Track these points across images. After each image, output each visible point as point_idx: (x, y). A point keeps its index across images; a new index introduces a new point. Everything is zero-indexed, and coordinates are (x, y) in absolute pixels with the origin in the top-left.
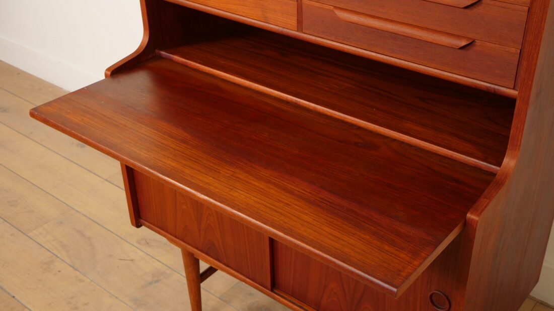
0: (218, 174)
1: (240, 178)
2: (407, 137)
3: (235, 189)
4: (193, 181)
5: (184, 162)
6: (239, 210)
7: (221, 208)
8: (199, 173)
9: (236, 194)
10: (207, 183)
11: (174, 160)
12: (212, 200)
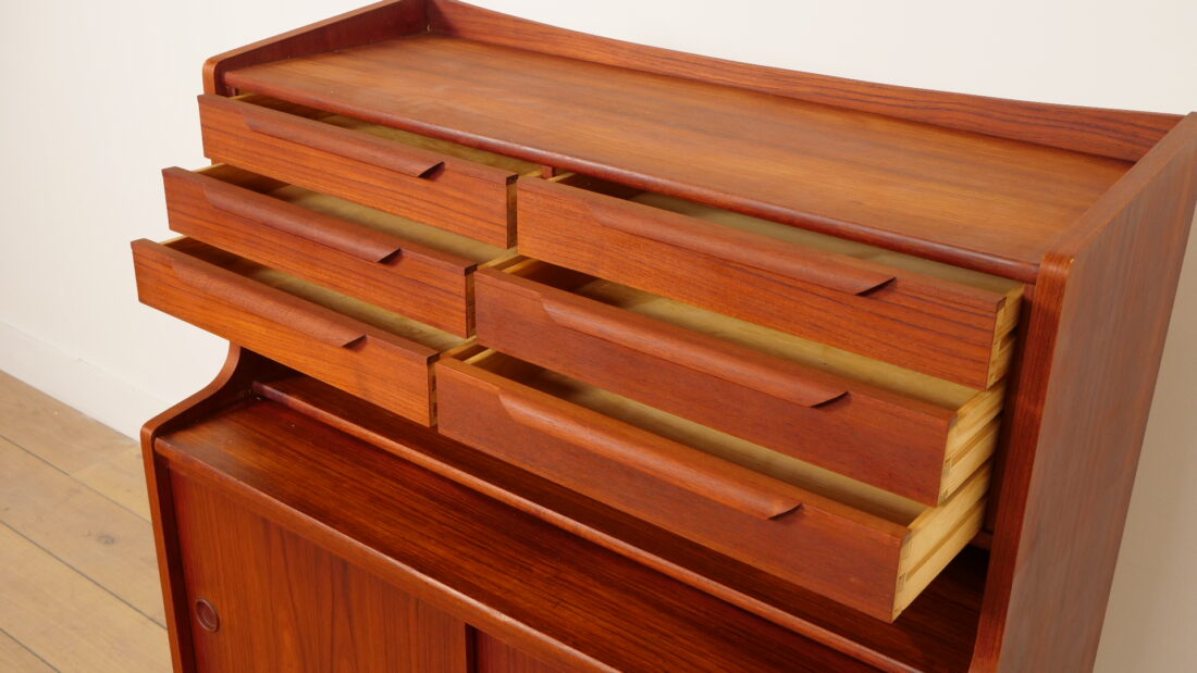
0: (528, 573)
1: (570, 583)
2: (767, 606)
3: (562, 603)
4: (483, 587)
5: (461, 548)
6: (575, 646)
7: (540, 641)
8: (491, 570)
9: (566, 614)
10: (509, 591)
11: (439, 542)
12: (521, 626)
